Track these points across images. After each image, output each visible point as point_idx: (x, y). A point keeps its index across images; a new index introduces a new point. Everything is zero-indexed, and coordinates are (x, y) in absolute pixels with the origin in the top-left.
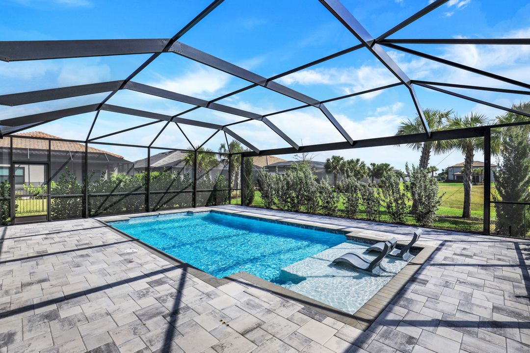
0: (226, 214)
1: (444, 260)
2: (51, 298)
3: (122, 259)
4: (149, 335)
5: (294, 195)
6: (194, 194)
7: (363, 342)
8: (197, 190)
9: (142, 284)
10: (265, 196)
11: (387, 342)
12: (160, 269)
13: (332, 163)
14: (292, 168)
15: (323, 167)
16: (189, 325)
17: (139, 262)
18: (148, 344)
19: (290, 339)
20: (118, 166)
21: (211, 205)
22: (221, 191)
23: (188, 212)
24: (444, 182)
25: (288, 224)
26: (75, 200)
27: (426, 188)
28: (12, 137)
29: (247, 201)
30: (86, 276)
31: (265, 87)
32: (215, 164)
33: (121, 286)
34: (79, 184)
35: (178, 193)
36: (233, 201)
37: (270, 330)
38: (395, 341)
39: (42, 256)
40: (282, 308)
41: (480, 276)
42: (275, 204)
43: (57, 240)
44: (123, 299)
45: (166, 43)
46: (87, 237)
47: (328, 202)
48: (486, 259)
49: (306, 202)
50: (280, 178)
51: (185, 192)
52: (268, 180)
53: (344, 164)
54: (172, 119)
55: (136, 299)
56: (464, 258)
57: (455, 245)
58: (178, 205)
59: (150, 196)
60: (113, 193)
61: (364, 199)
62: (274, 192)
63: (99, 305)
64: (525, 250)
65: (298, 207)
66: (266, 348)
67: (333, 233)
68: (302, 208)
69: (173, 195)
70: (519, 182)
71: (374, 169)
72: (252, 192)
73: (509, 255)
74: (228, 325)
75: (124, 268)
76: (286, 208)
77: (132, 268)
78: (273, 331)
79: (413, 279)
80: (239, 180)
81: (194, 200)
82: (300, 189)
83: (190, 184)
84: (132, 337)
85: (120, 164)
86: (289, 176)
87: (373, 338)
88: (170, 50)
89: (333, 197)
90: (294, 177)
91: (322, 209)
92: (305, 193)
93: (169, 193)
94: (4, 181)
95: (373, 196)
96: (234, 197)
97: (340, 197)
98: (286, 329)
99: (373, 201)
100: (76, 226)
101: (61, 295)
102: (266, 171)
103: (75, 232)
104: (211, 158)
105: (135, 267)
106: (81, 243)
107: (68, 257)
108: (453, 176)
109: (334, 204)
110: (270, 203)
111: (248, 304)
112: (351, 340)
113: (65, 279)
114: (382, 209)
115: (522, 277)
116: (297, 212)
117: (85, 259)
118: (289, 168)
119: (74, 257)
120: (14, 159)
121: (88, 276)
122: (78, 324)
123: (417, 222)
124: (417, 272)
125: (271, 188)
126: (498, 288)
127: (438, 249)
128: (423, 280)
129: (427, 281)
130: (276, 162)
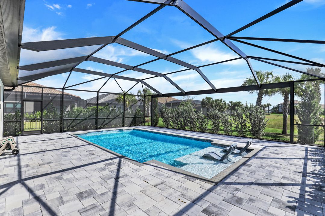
0: (143, 131)
1: (263, 155)
2: (56, 171)
3: (88, 153)
4: (109, 186)
5: (182, 120)
6: (124, 119)
7: (213, 190)
8: (125, 117)
9: (101, 165)
10: (165, 121)
11: (225, 190)
12: (109, 158)
13: (206, 101)
14: (181, 104)
15: (200, 103)
16: (128, 182)
17: (98, 155)
18: (110, 190)
19: (178, 188)
20: (77, 102)
21: (133, 126)
22: (139, 117)
23: (120, 130)
24: (276, 113)
25: (178, 136)
26: (56, 122)
27: (258, 116)
28: (22, 86)
29: (154, 124)
30: (71, 161)
31: (166, 59)
32: (135, 101)
33: (90, 165)
34: (59, 113)
35: (114, 118)
36: (146, 124)
37: (168, 184)
38: (229, 190)
39: (45, 151)
40: (174, 176)
41: (281, 163)
42: (171, 125)
43: (50, 144)
44: (93, 171)
45: (113, 38)
46: (66, 142)
47: (202, 125)
48: (287, 155)
49: (189, 125)
50: (174, 110)
51: (118, 118)
52: (167, 112)
53: (213, 102)
54: (112, 76)
55: (100, 171)
56: (275, 154)
57: (271, 148)
58: (114, 126)
59: (98, 120)
60: (77, 118)
61: (223, 123)
62: (170, 119)
63: (82, 174)
64: (311, 151)
65: (185, 127)
66: (166, 191)
67: (204, 141)
68: (187, 128)
69: (111, 119)
70: (310, 113)
71: (232, 105)
72: (157, 118)
73: (300, 153)
74: (147, 183)
75: (90, 157)
76: (178, 128)
77: (95, 158)
78: (170, 185)
79: (244, 164)
80: (150, 111)
81: (123, 123)
82: (186, 117)
83: (121, 113)
84: (101, 187)
85: (78, 101)
86: (179, 109)
87: (218, 188)
88: (115, 42)
89: (205, 122)
90: (182, 110)
91: (199, 128)
92: (189, 119)
93: (109, 118)
94: (17, 111)
95: (228, 121)
96: (147, 122)
97: (209, 122)
98: (176, 185)
99: (228, 124)
100: (58, 136)
101: (60, 169)
102: (166, 106)
103: (58, 140)
104: (133, 98)
105: (96, 157)
106: (64, 145)
107: (59, 152)
108: (281, 110)
109: (206, 125)
110: (168, 125)
111: (157, 174)
112: (207, 189)
113: (60, 162)
114: (233, 129)
115: (303, 164)
116: (184, 130)
117: (68, 153)
118: (179, 104)
119: (62, 152)
120: (23, 98)
121: (72, 161)
122: (73, 181)
123: (253, 136)
124: (247, 161)
125: (169, 116)
126: (288, 169)
127: (261, 150)
128: (249, 165)
129: (251, 165)
130: (172, 100)
